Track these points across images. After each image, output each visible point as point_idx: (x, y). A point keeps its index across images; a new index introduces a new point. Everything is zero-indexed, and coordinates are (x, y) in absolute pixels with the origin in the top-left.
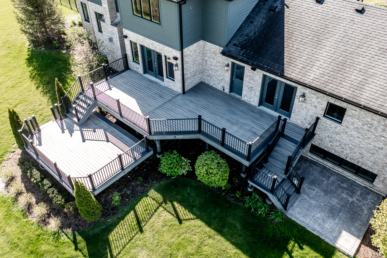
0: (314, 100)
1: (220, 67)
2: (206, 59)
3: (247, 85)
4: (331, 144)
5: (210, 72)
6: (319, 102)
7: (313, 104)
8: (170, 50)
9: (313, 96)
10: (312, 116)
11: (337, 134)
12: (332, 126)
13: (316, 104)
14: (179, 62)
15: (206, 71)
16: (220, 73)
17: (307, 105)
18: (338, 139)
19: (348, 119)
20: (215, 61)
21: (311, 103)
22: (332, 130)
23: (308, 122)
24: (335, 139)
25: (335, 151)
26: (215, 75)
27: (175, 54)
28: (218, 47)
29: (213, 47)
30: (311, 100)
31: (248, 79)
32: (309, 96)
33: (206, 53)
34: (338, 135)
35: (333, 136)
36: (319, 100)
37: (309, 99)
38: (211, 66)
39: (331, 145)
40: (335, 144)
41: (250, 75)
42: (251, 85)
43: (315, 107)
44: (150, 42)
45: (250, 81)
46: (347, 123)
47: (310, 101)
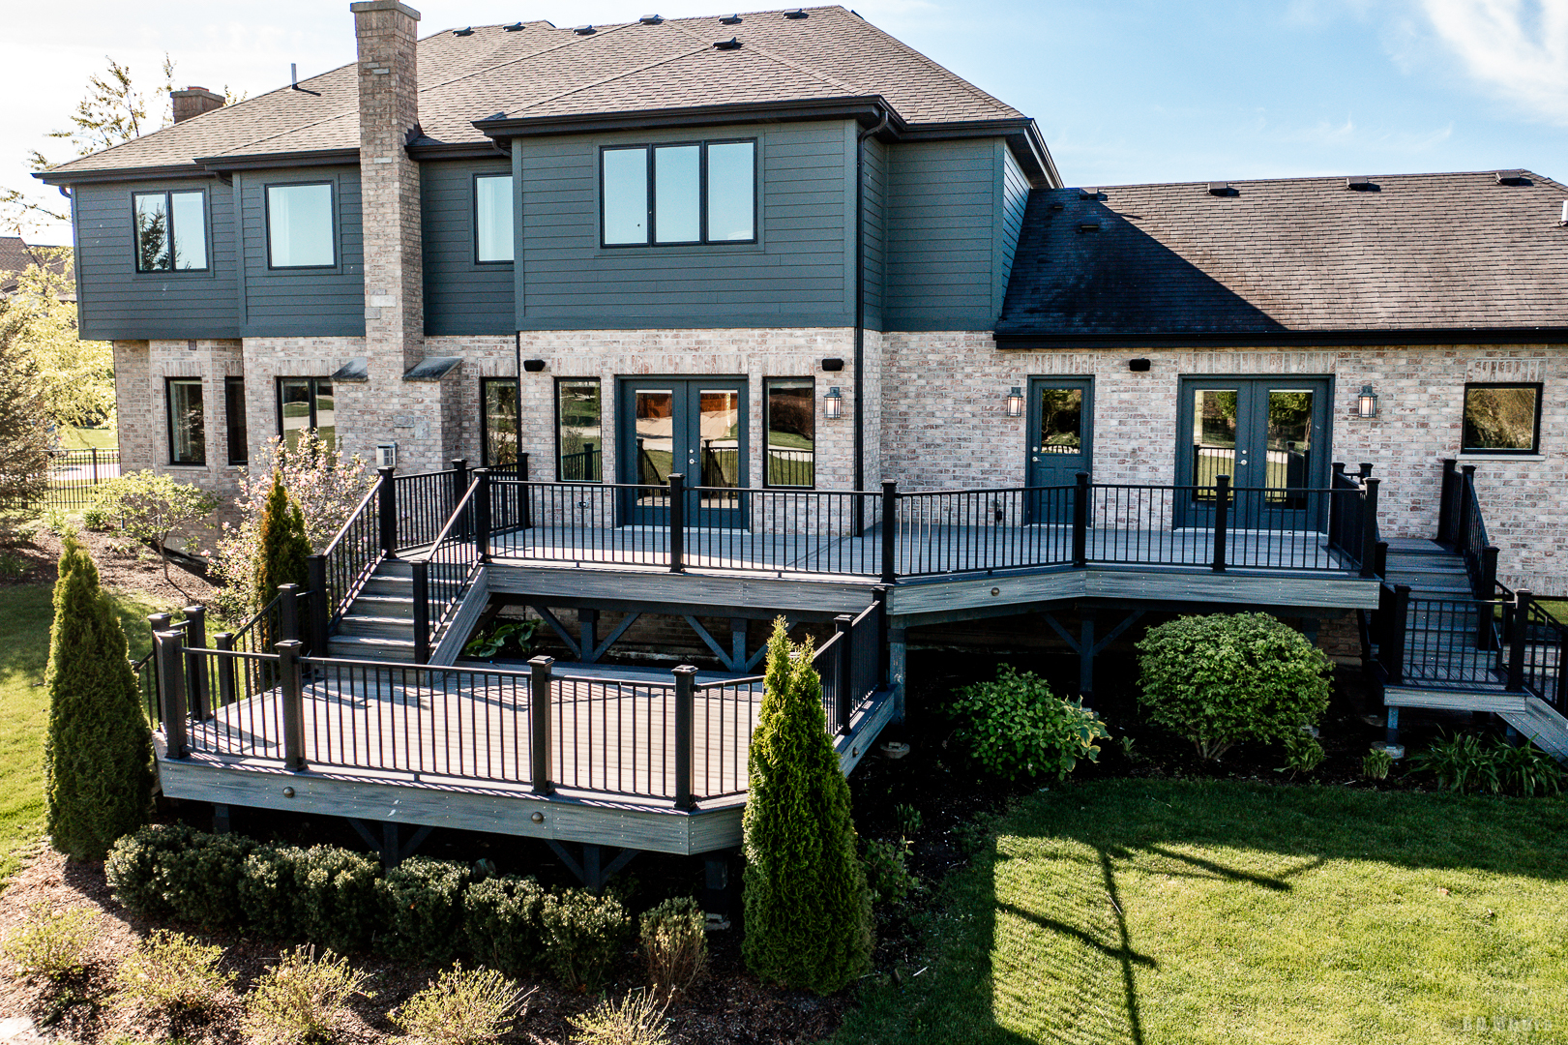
0: (1411, 399)
1: (975, 421)
2: (903, 409)
3: (1113, 449)
4: (1524, 553)
5: (925, 459)
6: (1434, 397)
7: (1412, 418)
8: (802, 341)
9: (1404, 383)
10: (1416, 470)
11: (1535, 498)
12: (1507, 476)
13: (1423, 412)
14: (846, 379)
15: (904, 464)
16: (974, 446)
17: (1388, 432)
18: (1544, 519)
19: (1559, 419)
20: (949, 402)
21: (1401, 418)
22: (1510, 493)
23: (1407, 501)
24: (1532, 526)
25: (1549, 580)
26: (949, 465)
27: (829, 347)
28: (961, 335)
29: (938, 345)
30: (1400, 405)
31: (1114, 422)
32: (1390, 390)
33: (904, 383)
34: (1542, 504)
35: (1522, 518)
36: (1432, 390)
37: (1390, 403)
38: (929, 432)
39: (1525, 562)
40: (1539, 546)
41: (1121, 402)
42: (1134, 444)
43: (1424, 425)
44: (684, 343)
45: (1124, 429)
46: (1559, 440)
47: (1397, 411)
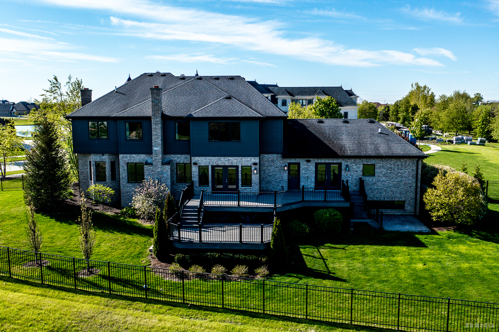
0: (354, 167)
1: (278, 171)
2: (264, 169)
3: (304, 176)
4: (373, 193)
5: (269, 178)
6: (358, 167)
7: (355, 170)
8: (249, 159)
9: (353, 164)
10: (355, 179)
11: (375, 184)
12: (370, 180)
13: (356, 169)
14: (258, 167)
15: (265, 179)
16: (278, 176)
17: (351, 173)
18: (376, 187)
19: (378, 170)
20: (273, 167)
21: (353, 170)
22: (370, 183)
23: (354, 185)
24: (374, 189)
25: (377, 198)
26: (273, 179)
27: (254, 160)
28: (275, 155)
29: (271, 157)
30: (353, 168)
31: (304, 171)
32: (351, 166)
33: (264, 164)
34: (375, 185)
35: (372, 187)
36: (358, 165)
37: (351, 168)
38: (269, 173)
39: (373, 195)
40: (375, 192)
41: (305, 167)
42: (308, 175)
43: (356, 172)
44: (226, 160)
45: (306, 172)
46: (378, 174)
47: (352, 169)
